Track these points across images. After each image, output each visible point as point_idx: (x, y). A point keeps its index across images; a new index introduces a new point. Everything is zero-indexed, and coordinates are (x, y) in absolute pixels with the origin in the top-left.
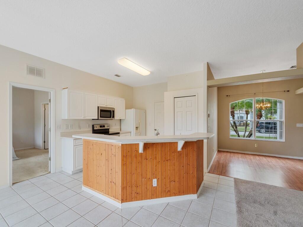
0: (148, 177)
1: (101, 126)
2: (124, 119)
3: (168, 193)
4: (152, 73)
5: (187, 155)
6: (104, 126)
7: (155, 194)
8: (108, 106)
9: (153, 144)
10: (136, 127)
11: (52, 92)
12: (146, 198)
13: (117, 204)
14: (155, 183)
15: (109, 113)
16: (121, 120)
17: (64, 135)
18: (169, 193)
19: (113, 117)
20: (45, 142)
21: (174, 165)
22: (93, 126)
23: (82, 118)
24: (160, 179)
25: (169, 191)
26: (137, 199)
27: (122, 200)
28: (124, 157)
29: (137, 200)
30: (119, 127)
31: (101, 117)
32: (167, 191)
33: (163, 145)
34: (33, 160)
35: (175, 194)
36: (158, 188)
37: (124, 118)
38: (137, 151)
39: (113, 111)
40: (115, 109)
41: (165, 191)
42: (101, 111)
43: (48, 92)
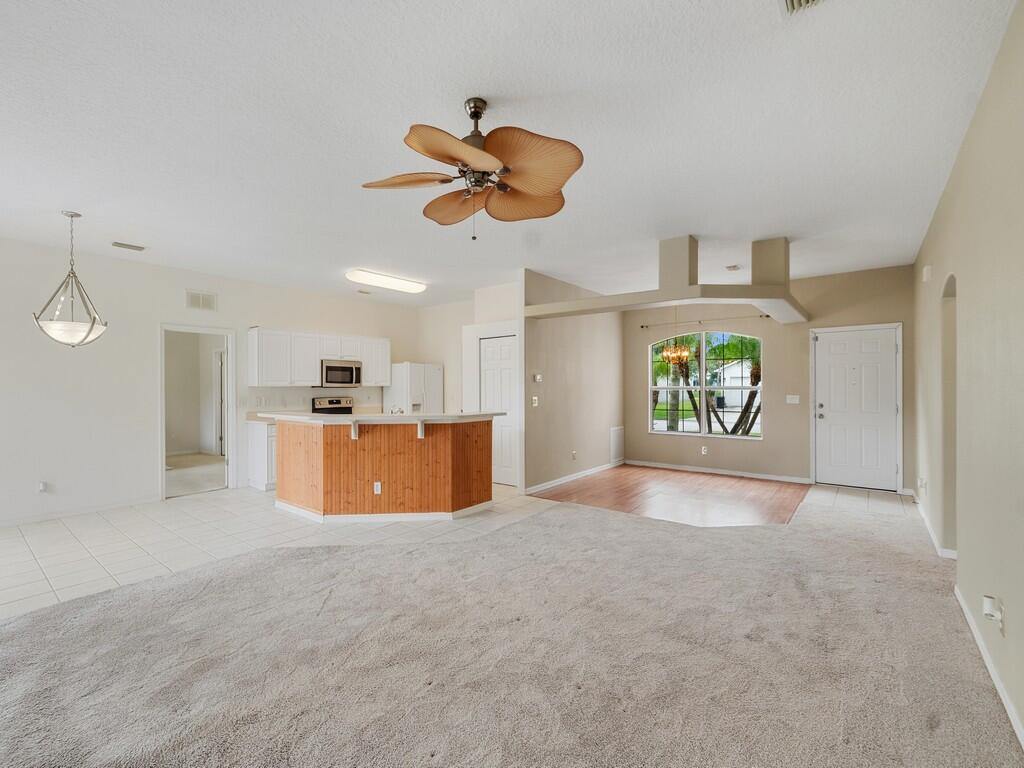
0: (367, 479)
1: (331, 402)
2: (388, 387)
3: (400, 506)
4: (430, 288)
5: (435, 447)
6: (338, 402)
7: (376, 507)
8: (346, 359)
9: (375, 426)
10: (414, 405)
11: (230, 336)
12: (363, 512)
13: (318, 518)
14: (378, 488)
15: (348, 373)
16: (382, 387)
17: (251, 416)
18: (402, 507)
19: (358, 381)
20: (221, 439)
21: (412, 462)
22: (313, 400)
23: (286, 384)
24: (386, 484)
25: (402, 504)
26: (347, 511)
27: (324, 510)
28: (328, 445)
29: (348, 514)
30: (380, 405)
31: (327, 382)
32: (398, 502)
33: (390, 428)
34: (196, 471)
35: (413, 510)
36: (382, 497)
37: (388, 384)
38: (348, 436)
39: (358, 370)
40: (361, 363)
41: (396, 503)
42: (329, 369)
43: (223, 336)
